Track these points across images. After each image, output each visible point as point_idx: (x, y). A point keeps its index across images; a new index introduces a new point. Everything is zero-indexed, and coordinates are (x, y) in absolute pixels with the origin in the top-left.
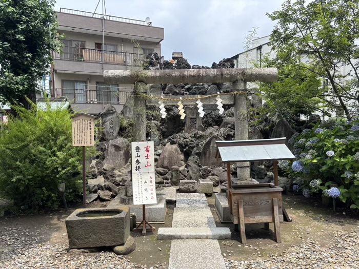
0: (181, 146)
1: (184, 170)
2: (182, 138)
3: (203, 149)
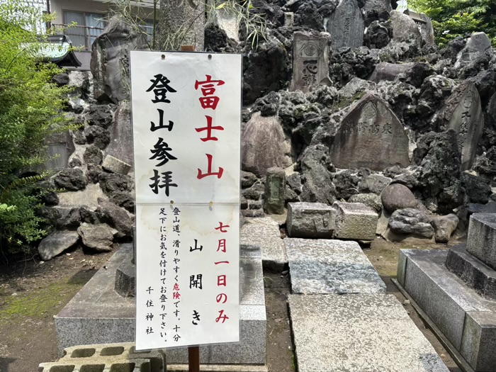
0: (287, 121)
2: (288, 102)
3: (339, 128)
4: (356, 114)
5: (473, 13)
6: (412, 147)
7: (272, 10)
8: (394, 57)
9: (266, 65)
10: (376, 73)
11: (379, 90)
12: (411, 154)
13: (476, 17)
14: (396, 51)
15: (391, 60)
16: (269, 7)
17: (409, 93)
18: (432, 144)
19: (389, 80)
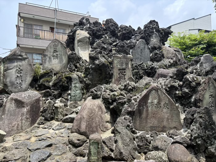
0: (107, 102)
1: (110, 138)
2: (107, 91)
3: (137, 105)
4: (146, 97)
5: (200, 48)
6: (183, 116)
7: (105, 47)
8: (166, 66)
9: (99, 71)
10: (157, 74)
11: (159, 83)
12: (182, 121)
13: (202, 49)
14: (167, 63)
15: (165, 67)
16: (104, 46)
17: (176, 84)
18: (195, 116)
19: (164, 78)
